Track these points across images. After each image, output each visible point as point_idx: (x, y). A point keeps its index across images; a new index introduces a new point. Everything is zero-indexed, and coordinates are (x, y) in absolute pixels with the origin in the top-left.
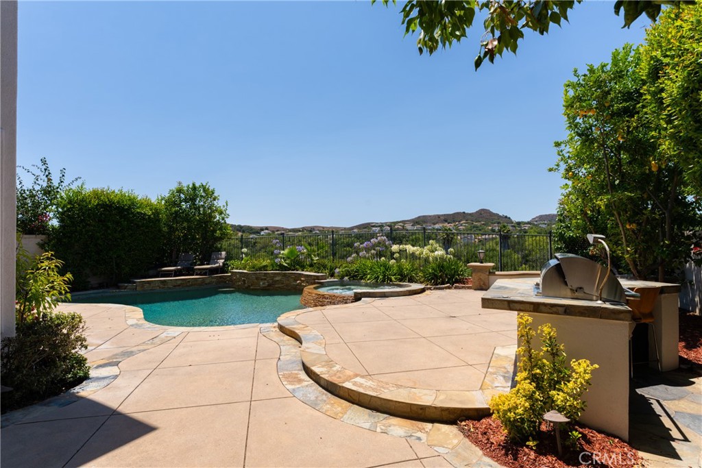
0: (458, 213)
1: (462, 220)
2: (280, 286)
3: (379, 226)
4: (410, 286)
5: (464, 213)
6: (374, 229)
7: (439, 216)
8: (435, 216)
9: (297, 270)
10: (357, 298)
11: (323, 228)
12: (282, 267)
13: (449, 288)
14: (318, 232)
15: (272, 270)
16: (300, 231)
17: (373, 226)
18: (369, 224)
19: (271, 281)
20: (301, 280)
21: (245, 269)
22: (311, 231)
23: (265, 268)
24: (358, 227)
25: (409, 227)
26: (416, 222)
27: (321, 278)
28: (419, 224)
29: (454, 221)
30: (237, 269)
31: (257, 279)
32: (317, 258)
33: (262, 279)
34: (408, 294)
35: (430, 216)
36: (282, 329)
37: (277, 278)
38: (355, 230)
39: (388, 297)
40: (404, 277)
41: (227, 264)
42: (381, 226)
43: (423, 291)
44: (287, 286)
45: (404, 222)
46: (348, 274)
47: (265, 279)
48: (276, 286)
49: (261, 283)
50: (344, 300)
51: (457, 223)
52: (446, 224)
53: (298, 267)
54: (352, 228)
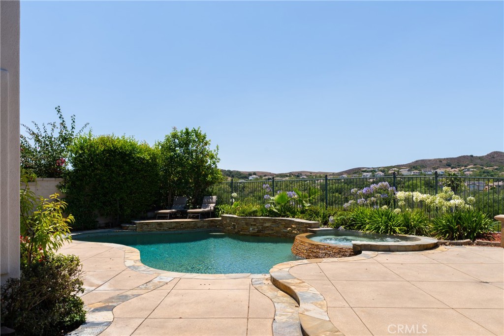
0: (464, 157)
1: (469, 165)
2: (270, 232)
3: (371, 171)
4: (420, 240)
5: (472, 156)
6: (365, 174)
7: (440, 161)
8: (435, 160)
9: (288, 217)
10: (357, 251)
11: (311, 173)
12: (271, 213)
13: (469, 244)
14: (305, 177)
15: (262, 216)
16: (287, 176)
17: (364, 171)
18: (359, 169)
19: (261, 227)
20: (292, 227)
21: (235, 214)
22: (298, 176)
23: (254, 213)
24: (348, 172)
25: (404, 172)
26: (413, 166)
27: (313, 226)
28: (416, 169)
29: (459, 166)
30: (227, 213)
31: (247, 224)
32: (309, 205)
33: (252, 225)
34: (418, 248)
35: (430, 160)
36: (275, 282)
37: (267, 224)
38: (344, 176)
39: (393, 251)
40: (410, 228)
41: (218, 209)
42: (373, 171)
43: (435, 246)
44: (277, 232)
45: (399, 167)
46: (343, 222)
47: (255, 225)
48: (266, 232)
49: (251, 229)
50: (341, 253)
51: (463, 168)
52: (449, 169)
53: (288, 213)
54: (341, 174)
